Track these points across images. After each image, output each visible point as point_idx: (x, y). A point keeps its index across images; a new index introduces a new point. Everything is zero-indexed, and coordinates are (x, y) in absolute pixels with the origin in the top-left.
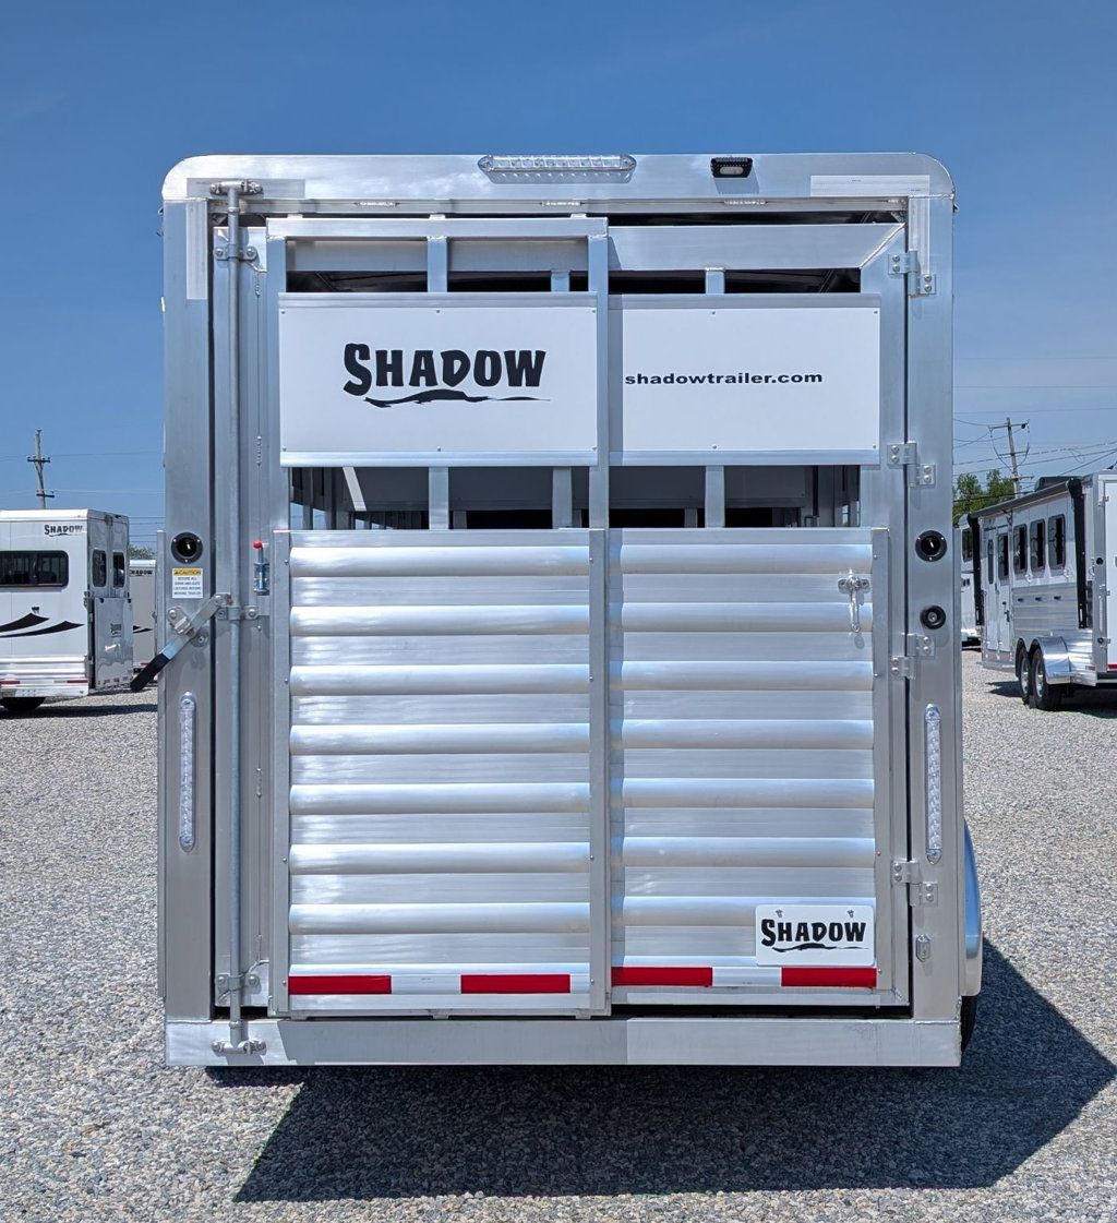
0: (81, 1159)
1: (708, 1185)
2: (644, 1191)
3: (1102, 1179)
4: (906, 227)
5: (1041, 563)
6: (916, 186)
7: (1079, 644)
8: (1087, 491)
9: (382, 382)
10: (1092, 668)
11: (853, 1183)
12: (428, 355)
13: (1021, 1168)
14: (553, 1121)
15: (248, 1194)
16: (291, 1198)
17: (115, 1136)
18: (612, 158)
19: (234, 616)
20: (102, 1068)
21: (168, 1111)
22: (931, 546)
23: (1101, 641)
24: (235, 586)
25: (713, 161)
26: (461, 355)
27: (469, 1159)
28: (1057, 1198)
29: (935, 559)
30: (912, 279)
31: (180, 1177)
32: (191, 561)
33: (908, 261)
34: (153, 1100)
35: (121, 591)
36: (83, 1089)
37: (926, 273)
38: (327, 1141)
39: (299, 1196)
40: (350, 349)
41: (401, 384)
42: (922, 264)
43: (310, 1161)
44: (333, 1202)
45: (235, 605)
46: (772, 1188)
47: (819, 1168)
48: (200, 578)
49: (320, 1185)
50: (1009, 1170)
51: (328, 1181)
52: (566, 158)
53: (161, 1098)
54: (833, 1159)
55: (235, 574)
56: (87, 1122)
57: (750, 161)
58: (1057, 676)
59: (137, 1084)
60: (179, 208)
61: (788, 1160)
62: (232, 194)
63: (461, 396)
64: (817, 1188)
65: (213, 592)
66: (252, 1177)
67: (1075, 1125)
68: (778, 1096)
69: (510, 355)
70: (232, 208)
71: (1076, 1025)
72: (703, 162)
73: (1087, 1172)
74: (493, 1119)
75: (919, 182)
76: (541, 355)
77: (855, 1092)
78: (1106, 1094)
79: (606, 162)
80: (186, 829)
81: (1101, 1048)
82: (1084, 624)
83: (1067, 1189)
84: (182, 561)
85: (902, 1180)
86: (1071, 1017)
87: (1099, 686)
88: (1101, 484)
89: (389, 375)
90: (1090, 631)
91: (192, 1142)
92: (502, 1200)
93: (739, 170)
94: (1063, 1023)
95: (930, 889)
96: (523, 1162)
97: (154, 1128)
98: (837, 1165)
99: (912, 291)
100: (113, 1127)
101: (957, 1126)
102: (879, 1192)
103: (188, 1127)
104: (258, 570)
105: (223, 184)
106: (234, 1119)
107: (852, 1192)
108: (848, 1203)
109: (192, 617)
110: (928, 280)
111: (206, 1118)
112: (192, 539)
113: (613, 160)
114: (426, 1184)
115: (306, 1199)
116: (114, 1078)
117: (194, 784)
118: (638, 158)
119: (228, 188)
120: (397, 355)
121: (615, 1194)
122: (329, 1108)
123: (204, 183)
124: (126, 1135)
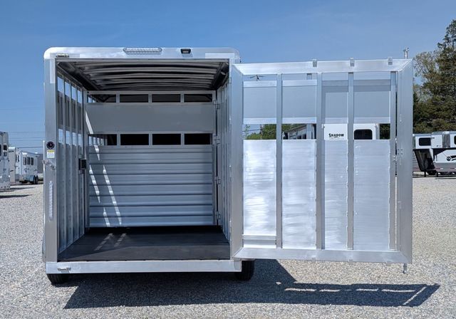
0: (21, 302)
15: (67, 307)
21: (42, 293)
25: (181, 49)
31: (48, 305)
32: (51, 148)
34: (38, 291)
35: (5, 158)
43: (80, 301)
52: (145, 49)
53: (40, 290)
56: (21, 295)
57: (190, 50)
59: (33, 287)
60: (48, 60)
66: (67, 305)
72: (179, 50)
75: (232, 55)
80: (51, 215)
84: (49, 148)
91: (50, 298)
92: (130, 307)
93: (188, 52)
96: (135, 300)
97: (39, 296)
98: (214, 299)
100: (29, 296)
103: (48, 296)
105: (59, 55)
106: (60, 294)
111: (53, 294)
112: (52, 143)
117: (53, 204)
123: (54, 54)
124: (32, 298)
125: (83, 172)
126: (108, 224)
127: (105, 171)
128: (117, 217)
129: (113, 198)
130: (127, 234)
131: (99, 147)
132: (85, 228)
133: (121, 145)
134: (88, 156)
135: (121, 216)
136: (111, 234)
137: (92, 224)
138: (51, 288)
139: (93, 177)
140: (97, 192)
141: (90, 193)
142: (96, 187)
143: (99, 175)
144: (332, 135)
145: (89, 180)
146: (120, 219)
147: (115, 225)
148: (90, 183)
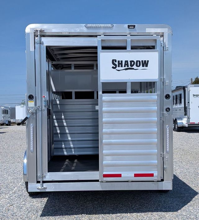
0: (9, 211)
1: (126, 212)
2: (115, 213)
3: (197, 210)
4: (163, 38)
5: (177, 103)
6: (165, 31)
7: (184, 119)
8: (186, 89)
9: (119, 66)
10: (187, 123)
11: (152, 211)
12: (127, 61)
13: (182, 209)
14: (96, 203)
15: (42, 215)
16: (50, 216)
17: (15, 207)
18: (109, 25)
19: (40, 110)
20: (9, 196)
21: (24, 203)
22: (167, 97)
23: (189, 118)
24: (40, 104)
25: (128, 26)
26: (133, 61)
27: (82, 209)
28: (189, 213)
29: (168, 99)
30: (164, 48)
31: (29, 213)
32: (32, 100)
33: (164, 44)
34: (20, 201)
36: (6, 199)
37: (167, 47)
38: (55, 207)
39: (52, 215)
40: (113, 60)
41: (122, 67)
42: (166, 45)
43: (52, 210)
44: (58, 216)
45: (40, 108)
46: (138, 213)
47: (146, 209)
48: (33, 103)
49: (55, 214)
50: (180, 209)
51: (57, 213)
52: (101, 25)
53: (22, 201)
54: (148, 208)
55: (40, 102)
56: (9, 205)
57: (135, 26)
58: (180, 125)
59: (16, 198)
60: (29, 34)
61: (140, 208)
62: (39, 31)
63: (133, 69)
64: (146, 212)
65: (36, 105)
66: (42, 213)
67: (191, 202)
68: (136, 198)
69: (142, 61)
70: (39, 34)
71: (189, 186)
72: (126, 26)
73: (194, 209)
74: (85, 203)
75: (166, 30)
76: (148, 61)
77: (151, 197)
78: (196, 197)
79: (108, 26)
80: (32, 149)
81: (194, 190)
82: (185, 115)
83: (191, 212)
84: (30, 100)
85: (161, 211)
86: (188, 185)
87: (188, 127)
88: (189, 87)
89: (120, 65)
90: (187, 116)
91: (29, 208)
92: (89, 215)
93: (133, 27)
94: (187, 185)
95: (167, 158)
96: (92, 209)
97: (22, 205)
98: (149, 208)
99: (165, 50)
100: (14, 205)
101: (170, 202)
102: (157, 213)
103: (28, 205)
104: (44, 101)
105: (37, 29)
106: (36, 204)
107: (152, 213)
108: (152, 215)
109: (32, 110)
110: (167, 48)
111: (31, 204)
112: (32, 96)
113: (110, 25)
114: (75, 213)
115: (53, 216)
116: (12, 197)
117: (33, 141)
118: (114, 25)
119: (38, 30)
120: (122, 61)
121: (110, 214)
122: (54, 201)
123: (33, 29)
124: (17, 207)
126: (65, 153)
127: (63, 117)
128: (71, 148)
129: (68, 135)
130: (78, 160)
131: (59, 101)
133: (75, 99)
134: (52, 107)
135: (74, 148)
136: (67, 160)
137: (55, 154)
138: (29, 199)
139: (55, 121)
140: (58, 131)
141: (54, 132)
142: (57, 128)
143: (59, 120)
144: (195, 95)
145: (53, 123)
146: (73, 150)
147: (70, 154)
148: (54, 125)
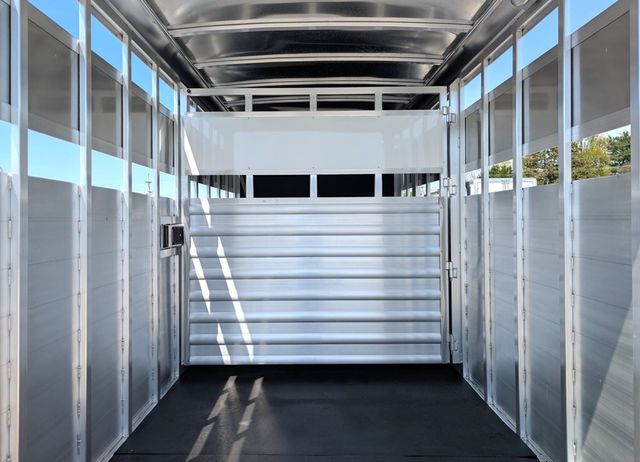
125: (179, 252)
126: (226, 359)
127: (220, 249)
128: (243, 343)
129: (237, 305)
130: (264, 381)
132: (180, 366)
133: (255, 196)
135: (254, 343)
137: (195, 359)
139: (196, 263)
140: (206, 293)
142: (203, 283)
143: (209, 258)
145: (189, 266)
146: (250, 348)
147: (240, 360)
148: (191, 274)
